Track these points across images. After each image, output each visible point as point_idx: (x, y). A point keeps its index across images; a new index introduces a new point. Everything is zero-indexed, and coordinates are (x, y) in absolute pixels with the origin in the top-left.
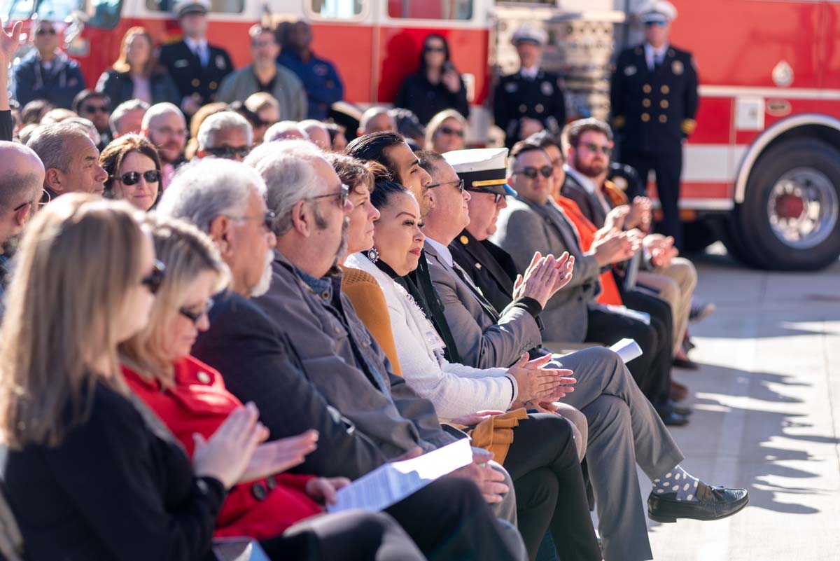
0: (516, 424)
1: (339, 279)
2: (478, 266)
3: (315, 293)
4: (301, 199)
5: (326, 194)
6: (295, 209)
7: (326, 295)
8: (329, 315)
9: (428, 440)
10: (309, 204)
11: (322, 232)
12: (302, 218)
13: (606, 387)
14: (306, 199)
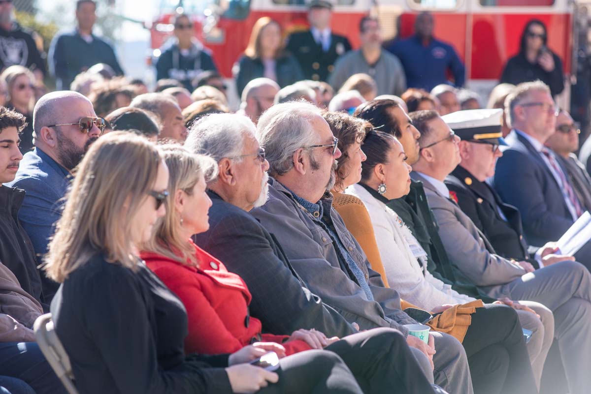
0: (474, 311)
1: (330, 202)
2: (480, 201)
3: (309, 212)
4: (301, 148)
5: (319, 145)
6: (294, 154)
7: (316, 214)
8: (319, 228)
9: (390, 317)
10: (306, 151)
11: (315, 171)
12: (301, 161)
13: (575, 292)
14: (303, 147)
